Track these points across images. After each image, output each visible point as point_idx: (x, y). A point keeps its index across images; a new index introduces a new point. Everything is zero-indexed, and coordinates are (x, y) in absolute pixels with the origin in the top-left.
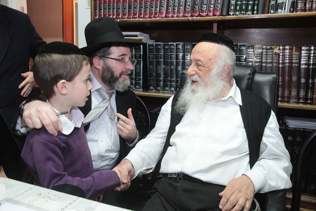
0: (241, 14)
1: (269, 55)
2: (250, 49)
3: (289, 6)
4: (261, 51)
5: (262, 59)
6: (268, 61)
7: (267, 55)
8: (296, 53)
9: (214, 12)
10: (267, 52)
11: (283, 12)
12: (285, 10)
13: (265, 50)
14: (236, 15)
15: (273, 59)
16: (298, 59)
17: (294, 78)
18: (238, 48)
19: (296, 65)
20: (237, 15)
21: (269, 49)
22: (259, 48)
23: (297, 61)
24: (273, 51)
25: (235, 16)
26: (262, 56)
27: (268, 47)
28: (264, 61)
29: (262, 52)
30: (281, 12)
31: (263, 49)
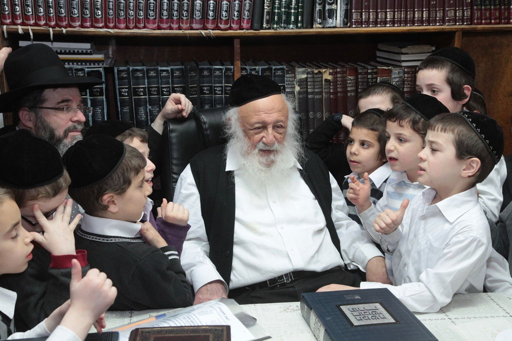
0: (281, 27)
1: (316, 82)
2: (290, 74)
3: (342, 15)
4: (304, 76)
5: (307, 88)
6: (316, 90)
7: (314, 81)
8: (352, 78)
9: (240, 24)
10: (313, 77)
11: (335, 22)
12: (336, 20)
13: (311, 74)
14: (273, 28)
15: (314, 88)
16: (354, 86)
17: (351, 113)
18: (272, 73)
19: (353, 94)
20: (276, 30)
21: (316, 74)
22: (303, 73)
23: (353, 88)
24: (322, 76)
25: (272, 31)
26: (307, 84)
27: (316, 71)
28: (309, 90)
29: (307, 78)
30: (332, 23)
31: (308, 73)
